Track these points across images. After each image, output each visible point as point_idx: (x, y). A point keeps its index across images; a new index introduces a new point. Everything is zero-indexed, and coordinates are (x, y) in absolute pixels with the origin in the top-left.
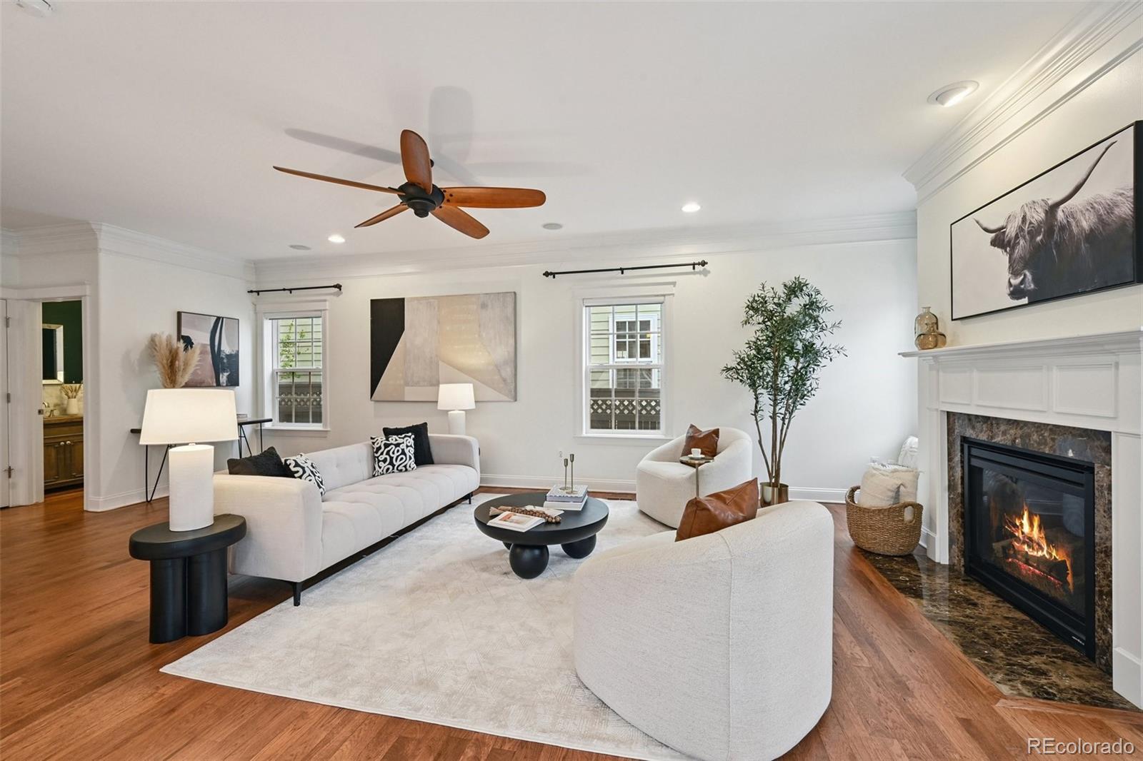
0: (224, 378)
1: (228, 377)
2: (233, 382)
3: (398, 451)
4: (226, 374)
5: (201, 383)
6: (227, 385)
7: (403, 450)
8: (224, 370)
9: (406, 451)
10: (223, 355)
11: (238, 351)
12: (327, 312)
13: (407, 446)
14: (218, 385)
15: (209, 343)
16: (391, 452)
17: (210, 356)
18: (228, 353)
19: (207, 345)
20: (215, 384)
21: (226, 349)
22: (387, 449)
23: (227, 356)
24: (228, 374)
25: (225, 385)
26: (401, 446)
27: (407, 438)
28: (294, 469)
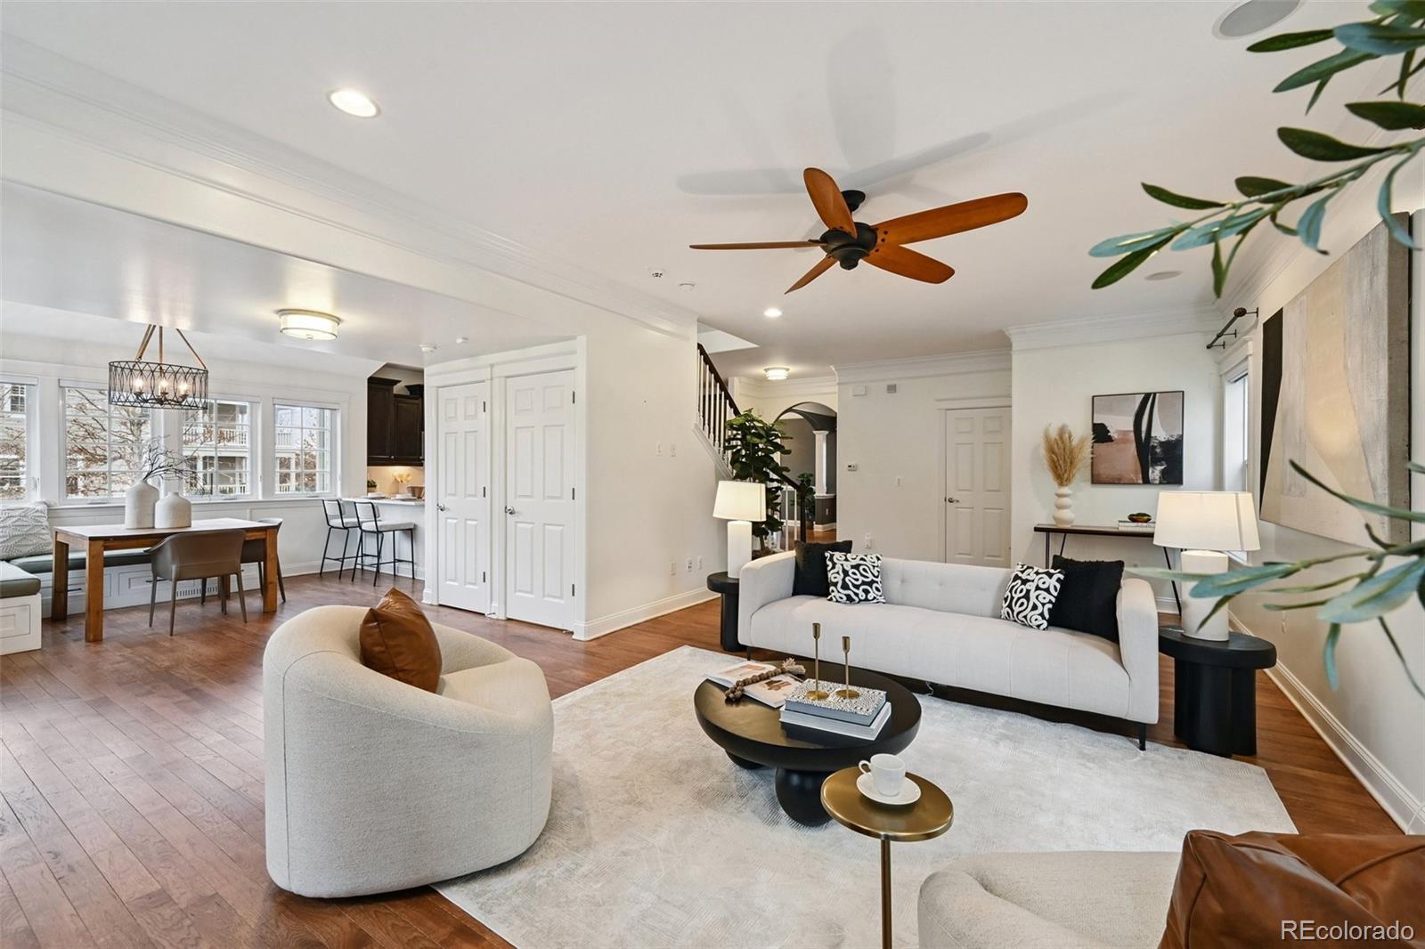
0: (1155, 473)
1: (1163, 472)
2: (1173, 477)
4: (1159, 468)
5: (1119, 479)
6: (1160, 483)
8: (1156, 462)
9: (1033, 595)
10: (1154, 443)
11: (1182, 436)
13: (1038, 588)
14: (1146, 481)
15: (1132, 429)
17: (1134, 445)
18: (1163, 440)
19: (1130, 431)
20: (1141, 481)
21: (1160, 433)
23: (1162, 444)
24: (1163, 467)
25: (1157, 482)
27: (1044, 576)
28: (828, 563)
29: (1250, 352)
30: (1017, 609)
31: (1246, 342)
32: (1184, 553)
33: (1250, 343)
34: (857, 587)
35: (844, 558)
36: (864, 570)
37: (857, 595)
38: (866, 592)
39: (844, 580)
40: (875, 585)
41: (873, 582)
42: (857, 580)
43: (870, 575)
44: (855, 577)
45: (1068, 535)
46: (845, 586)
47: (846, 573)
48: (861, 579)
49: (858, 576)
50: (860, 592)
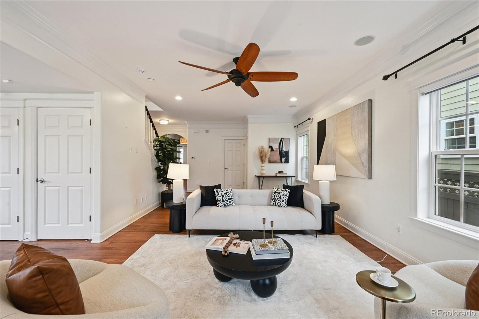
0: (283, 160)
1: (285, 159)
2: (287, 161)
3: (278, 196)
4: (284, 158)
5: (275, 162)
6: (284, 163)
7: (281, 196)
8: (284, 157)
9: (282, 197)
10: (283, 152)
11: (289, 150)
12: (309, 131)
13: (283, 195)
14: (281, 162)
15: (278, 148)
16: (275, 196)
17: (279, 152)
18: (285, 151)
19: (277, 148)
20: (280, 162)
21: (284, 149)
22: (275, 194)
23: (285, 152)
24: (285, 158)
25: (284, 162)
26: (280, 194)
27: (285, 191)
28: (216, 193)
29: (309, 129)
30: (277, 202)
31: (308, 126)
32: (320, 181)
33: (309, 127)
34: (227, 201)
35: (221, 191)
36: (228, 194)
37: (227, 203)
38: (230, 202)
39: (222, 199)
40: (232, 199)
41: (231, 198)
42: (227, 198)
43: (230, 196)
44: (226, 197)
45: (264, 178)
46: (223, 201)
47: (223, 196)
48: (228, 198)
49: (227, 197)
50: (228, 202)
